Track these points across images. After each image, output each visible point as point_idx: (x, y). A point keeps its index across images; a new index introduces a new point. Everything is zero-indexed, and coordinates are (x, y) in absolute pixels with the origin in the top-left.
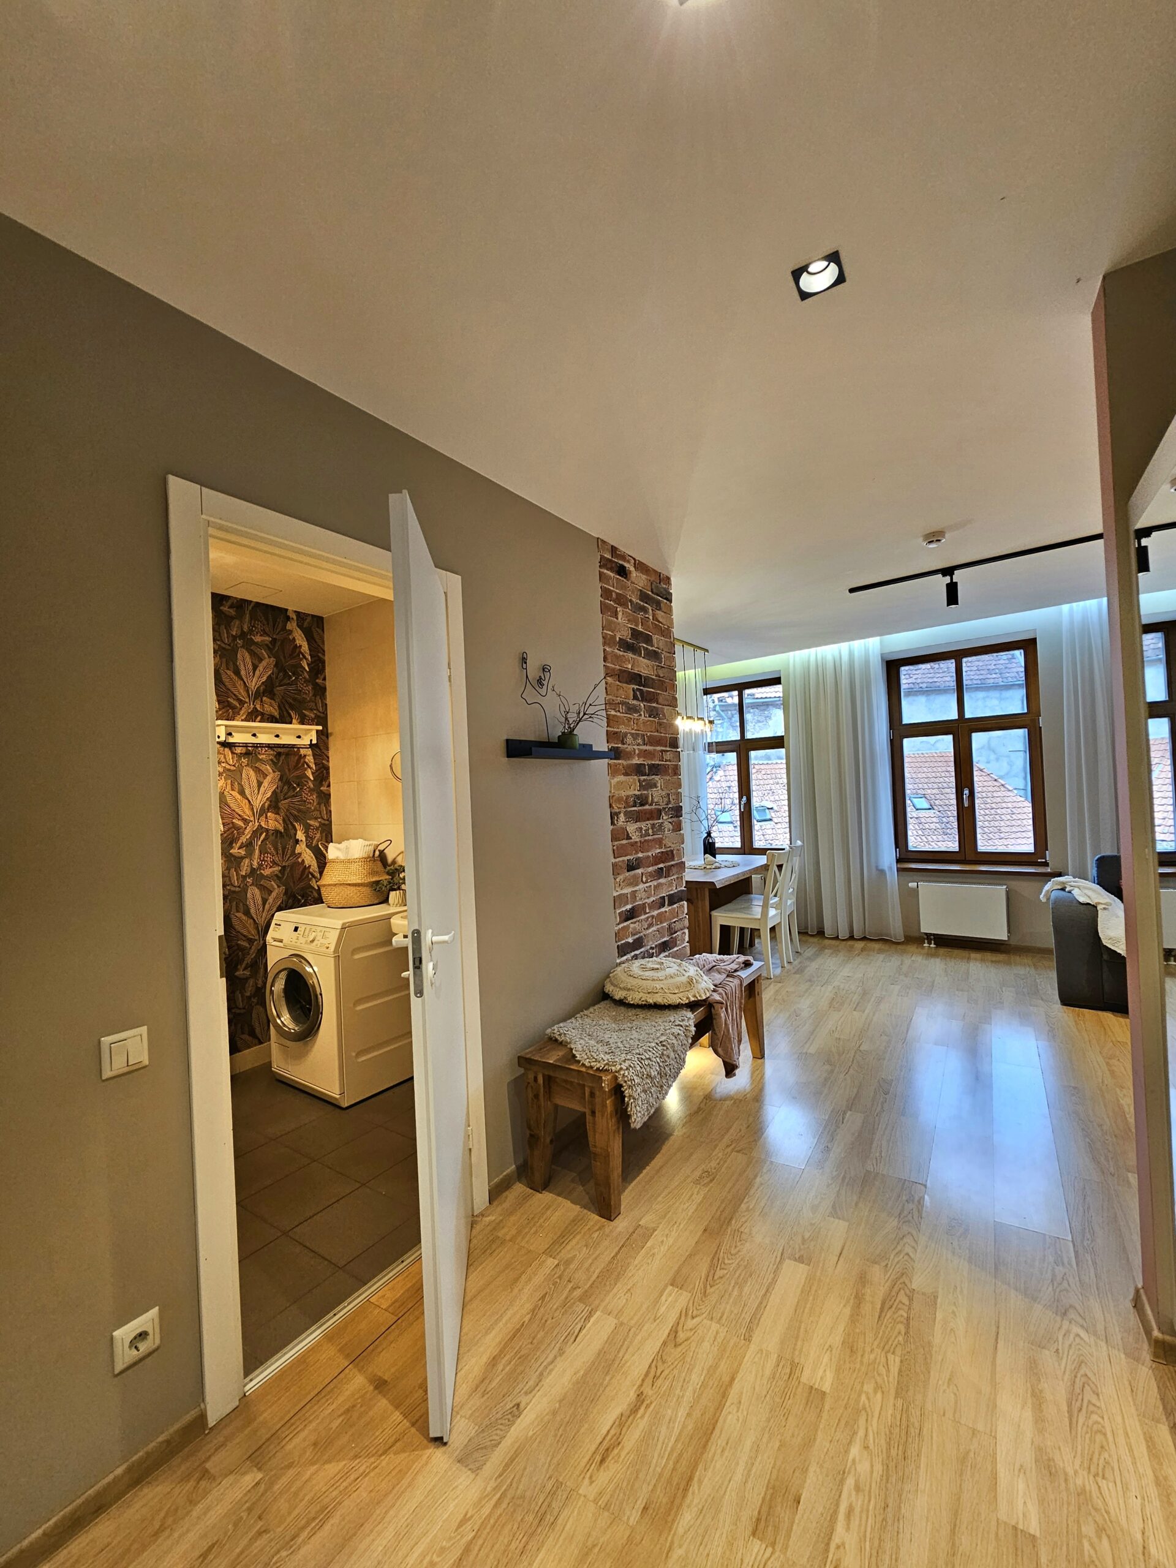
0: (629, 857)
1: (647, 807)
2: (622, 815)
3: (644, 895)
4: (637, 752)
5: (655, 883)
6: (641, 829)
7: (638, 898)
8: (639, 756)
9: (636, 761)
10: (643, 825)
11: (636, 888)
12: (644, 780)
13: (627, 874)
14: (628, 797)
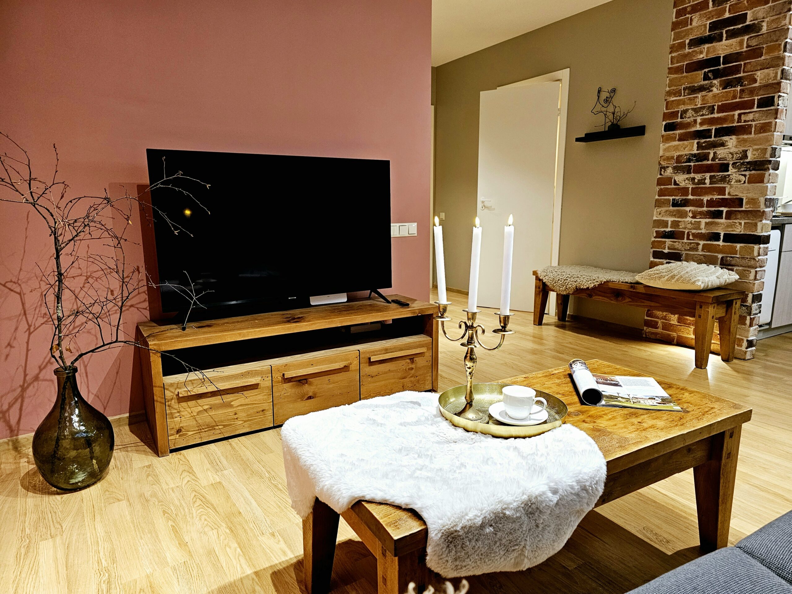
0: (674, 197)
1: (705, 162)
2: (670, 168)
3: (689, 226)
4: (699, 121)
5: (708, 220)
6: (693, 179)
7: (681, 227)
8: (701, 124)
9: (698, 128)
10: (698, 177)
11: (679, 219)
12: (704, 142)
13: (671, 208)
14: (679, 157)
